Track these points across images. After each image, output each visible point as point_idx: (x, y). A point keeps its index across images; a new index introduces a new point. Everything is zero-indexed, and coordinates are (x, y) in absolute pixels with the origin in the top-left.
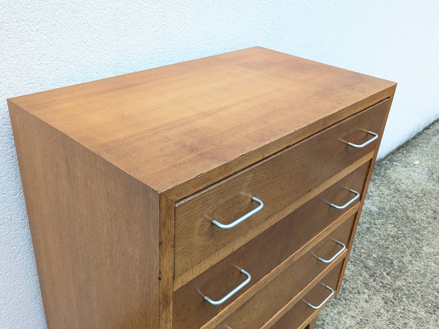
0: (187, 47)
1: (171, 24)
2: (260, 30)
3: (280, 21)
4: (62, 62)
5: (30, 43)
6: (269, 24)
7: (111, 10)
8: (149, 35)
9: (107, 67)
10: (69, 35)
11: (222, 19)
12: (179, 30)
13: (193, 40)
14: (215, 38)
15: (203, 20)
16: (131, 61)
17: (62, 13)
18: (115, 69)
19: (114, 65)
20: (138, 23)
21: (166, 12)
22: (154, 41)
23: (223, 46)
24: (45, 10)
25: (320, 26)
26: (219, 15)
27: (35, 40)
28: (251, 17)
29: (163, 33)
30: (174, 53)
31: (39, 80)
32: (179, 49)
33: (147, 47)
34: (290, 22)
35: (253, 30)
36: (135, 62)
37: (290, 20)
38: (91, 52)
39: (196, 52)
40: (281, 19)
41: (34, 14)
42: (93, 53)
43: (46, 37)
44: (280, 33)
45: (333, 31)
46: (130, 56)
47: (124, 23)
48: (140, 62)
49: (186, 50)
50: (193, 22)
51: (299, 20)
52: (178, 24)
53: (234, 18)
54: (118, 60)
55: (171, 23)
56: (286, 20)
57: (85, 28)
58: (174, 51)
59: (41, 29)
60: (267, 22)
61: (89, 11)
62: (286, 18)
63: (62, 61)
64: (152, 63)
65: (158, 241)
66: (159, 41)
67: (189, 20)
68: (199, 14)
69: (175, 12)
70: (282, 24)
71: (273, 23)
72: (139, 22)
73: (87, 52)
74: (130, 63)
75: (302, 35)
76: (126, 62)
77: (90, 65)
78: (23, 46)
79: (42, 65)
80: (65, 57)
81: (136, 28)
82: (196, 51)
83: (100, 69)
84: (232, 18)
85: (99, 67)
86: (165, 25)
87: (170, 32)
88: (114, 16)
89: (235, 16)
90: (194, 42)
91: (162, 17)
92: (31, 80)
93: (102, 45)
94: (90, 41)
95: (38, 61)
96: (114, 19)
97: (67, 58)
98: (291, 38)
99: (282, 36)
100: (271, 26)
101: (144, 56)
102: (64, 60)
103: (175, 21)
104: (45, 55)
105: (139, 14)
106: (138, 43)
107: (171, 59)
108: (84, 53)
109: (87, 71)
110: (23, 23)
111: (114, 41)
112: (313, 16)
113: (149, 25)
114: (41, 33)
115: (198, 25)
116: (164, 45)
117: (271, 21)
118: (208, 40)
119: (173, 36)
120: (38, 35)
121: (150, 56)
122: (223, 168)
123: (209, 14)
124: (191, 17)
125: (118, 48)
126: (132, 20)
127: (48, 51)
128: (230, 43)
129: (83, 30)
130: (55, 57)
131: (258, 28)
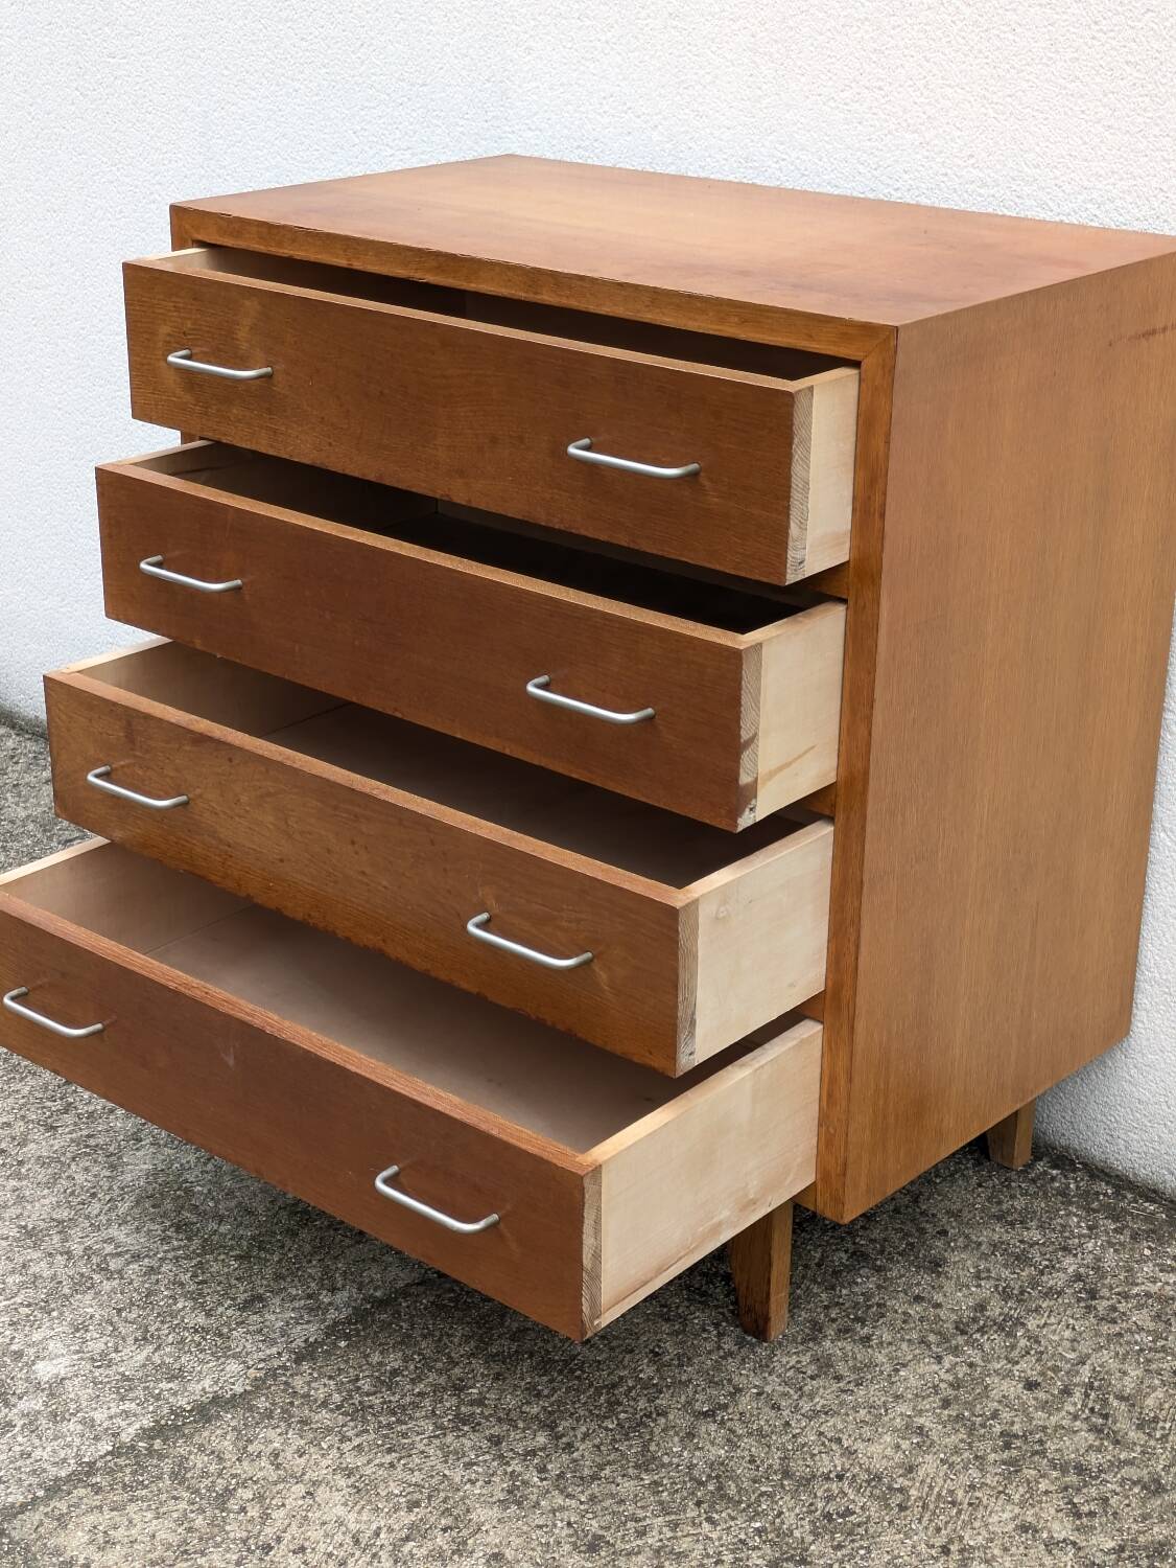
0: (949, 171)
1: (900, 89)
8: (833, 105)
9: (726, 160)
11: (1083, 112)
12: (924, 113)
15: (1009, 99)
17: (652, 15)
18: (742, 170)
20: (807, 67)
21: (887, 52)
22: (846, 126)
23: (1089, 206)
29: (875, 110)
30: (906, 177)
33: (827, 139)
39: (980, 195)
42: (698, 118)
47: (773, 62)
48: (806, 173)
52: (922, 94)
53: (1140, 119)
55: (901, 86)
57: (690, 55)
59: (614, 40)
64: (836, 186)
66: (860, 128)
67: (959, 91)
69: (912, 56)
72: (809, 65)
74: (777, 166)
77: (690, 145)
78: (582, 68)
80: (646, 112)
81: (803, 79)
85: (707, 154)
86: (880, 88)
87: (894, 110)
88: (753, 40)
91: (873, 65)
97: (648, 114)
103: (911, 83)
106: (803, 120)
107: (893, 192)
108: (681, 112)
109: (681, 155)
110: (588, 23)
111: (746, 98)
114: (612, 49)
115: (991, 111)
116: (874, 144)
119: (904, 124)
121: (832, 164)
124: (964, 81)
125: (753, 120)
127: (618, 88)
128: (1118, 203)
129: (685, 58)
130: (628, 104)
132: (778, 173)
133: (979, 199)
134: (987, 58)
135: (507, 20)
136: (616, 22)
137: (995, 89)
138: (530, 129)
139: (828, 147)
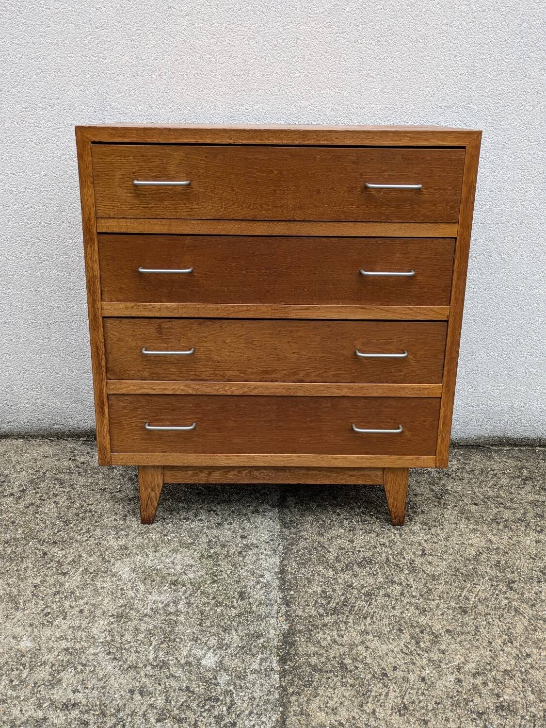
1: (299, 85)
7: (229, 65)
8: (270, 93)
12: (310, 93)
15: (344, 86)
23: (378, 120)
24: (166, 59)
29: (288, 94)
30: (303, 117)
46: (247, 111)
49: (319, 116)
52: (308, 86)
54: (233, 113)
57: (201, 78)
59: (162, 74)
66: (282, 101)
78: (146, 87)
81: (255, 84)
87: (296, 93)
90: (330, 109)
94: (205, 91)
97: (182, 103)
103: (303, 82)
104: (163, 97)
106: (256, 99)
109: (200, 118)
111: (229, 93)
114: (161, 78)
119: (301, 98)
126: (251, 76)
128: (389, 118)
131: (441, 105)
132: (246, 121)
133: (334, 122)
134: (335, 71)
135: (104, 69)
136: (163, 67)
138: (120, 113)
139: (268, 109)
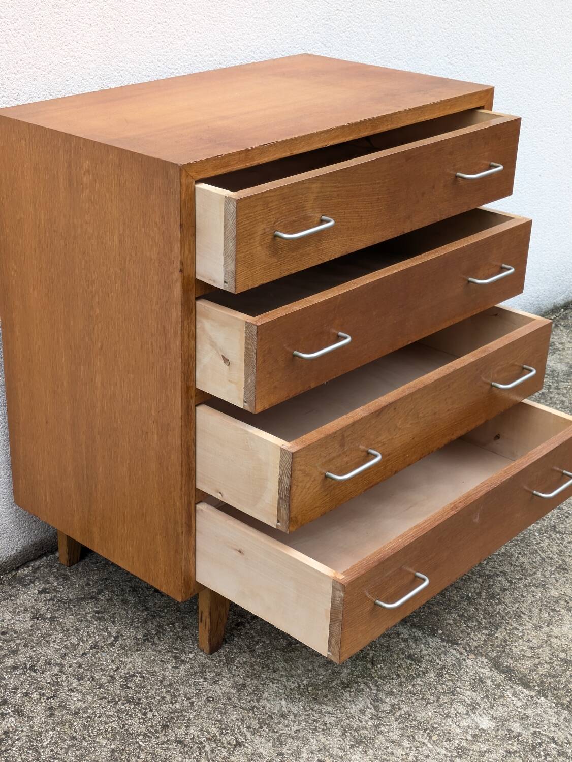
0: (198, 54)
2: (309, 29)
3: (341, 15)
4: (39, 71)
5: (6, 46)
6: (323, 19)
7: (98, 3)
8: (144, 36)
9: (92, 79)
10: (48, 36)
11: (246, 14)
12: (185, 29)
13: (206, 44)
14: (238, 40)
15: (219, 15)
16: (121, 72)
17: (42, 8)
18: (101, 82)
19: (101, 77)
20: (130, 19)
21: (167, 4)
22: (151, 45)
23: (251, 53)
24: (24, 4)
25: (415, 23)
26: (242, 7)
27: (12, 41)
28: (291, 10)
29: (164, 34)
30: (179, 62)
31: (14, 92)
32: (185, 56)
33: (143, 53)
34: (360, 18)
35: (296, 28)
36: (127, 73)
37: (359, 14)
38: (73, 58)
39: (210, 61)
40: (343, 12)
41: (13, 9)
42: (75, 60)
43: (23, 38)
44: (343, 34)
45: (442, 31)
46: (121, 64)
47: (112, 21)
48: (134, 74)
49: (195, 58)
50: (204, 18)
51: (373, 14)
52: (184, 21)
53: (266, 12)
54: (105, 69)
55: (174, 19)
56: (351, 14)
57: (67, 27)
58: (179, 60)
59: (19, 28)
60: (318, 17)
61: (72, 5)
62: (351, 10)
63: (39, 69)
64: (149, 76)
65: (179, 223)
66: (157, 44)
67: (199, 16)
68: (212, 6)
69: (178, 3)
70: (345, 20)
71: (329, 19)
72: (131, 18)
73: (68, 58)
74: (120, 74)
75: (384, 37)
76: (116, 74)
77: (72, 76)
79: (18, 73)
80: (44, 64)
81: (129, 26)
82: (210, 59)
83: (83, 81)
84: (262, 11)
85: (81, 79)
86: (166, 22)
87: (172, 31)
88: (101, 11)
89: (267, 8)
90: (206, 47)
91: (161, 11)
92: (5, 92)
93: (86, 49)
94: (72, 44)
95: (14, 68)
96: (101, 14)
97: (46, 66)
98: (364, 42)
99: (346, 38)
100: (327, 23)
101: (138, 66)
102: (42, 68)
103: (178, 16)
104: (21, 60)
105: (132, 7)
106: (130, 47)
107: (174, 71)
108: (65, 59)
109: (67, 83)
111: (100, 43)
112: (399, 7)
113: (144, 22)
114: (19, 33)
115: (212, 22)
116: (164, 50)
117: (325, 14)
118: (228, 45)
119: (177, 37)
120: (15, 35)
121: (146, 65)
122: (243, 155)
123: (226, 6)
124: (201, 10)
125: (105, 53)
126: (123, 15)
127: (25, 55)
128: (261, 49)
129: (64, 29)
130: (32, 63)
131: (305, 26)
133: (210, 63)
137: (213, 11)
139: (143, 57)
